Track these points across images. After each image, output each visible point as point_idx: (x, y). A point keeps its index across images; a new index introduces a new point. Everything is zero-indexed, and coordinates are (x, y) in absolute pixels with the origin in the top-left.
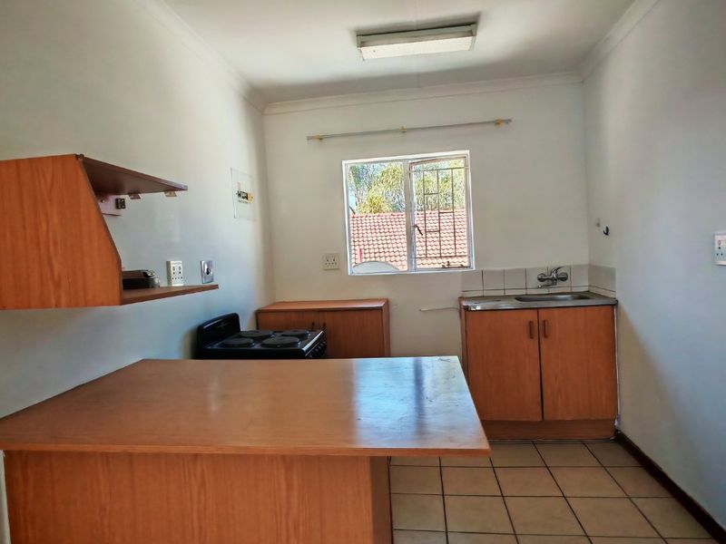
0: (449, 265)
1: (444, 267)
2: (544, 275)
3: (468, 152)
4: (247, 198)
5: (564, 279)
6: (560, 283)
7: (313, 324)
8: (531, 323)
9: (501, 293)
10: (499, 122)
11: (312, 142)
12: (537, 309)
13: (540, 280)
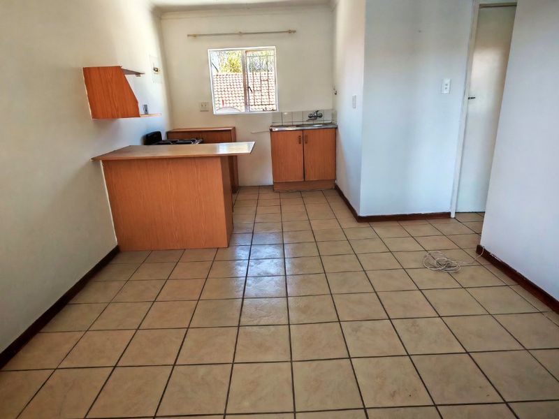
0: (266, 109)
1: (263, 110)
2: (311, 114)
4: (157, 71)
5: (320, 117)
6: (318, 119)
8: (300, 136)
9: (291, 124)
10: (290, 32)
11: (190, 38)
12: (303, 130)
13: (309, 117)
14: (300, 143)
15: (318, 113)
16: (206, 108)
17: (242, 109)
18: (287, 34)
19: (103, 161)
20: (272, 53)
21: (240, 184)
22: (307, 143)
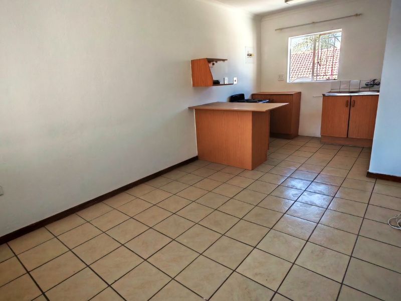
0: (329, 78)
1: (327, 79)
2: (369, 83)
4: (251, 56)
5: (378, 84)
6: (375, 86)
8: (348, 101)
9: (348, 90)
10: (357, 15)
11: (278, 31)
12: (351, 96)
13: (366, 85)
14: (347, 106)
15: (376, 81)
16: (282, 78)
17: (309, 79)
18: (354, 17)
19: (195, 109)
20: (340, 34)
21: (299, 134)
22: (354, 106)
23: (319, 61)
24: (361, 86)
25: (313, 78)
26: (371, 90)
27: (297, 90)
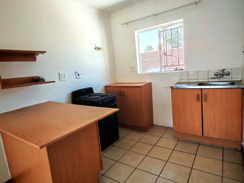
0: (176, 69)
1: (175, 70)
2: (218, 73)
3: (182, 20)
4: (100, 49)
5: (228, 74)
6: (225, 76)
7: (120, 91)
8: (198, 95)
10: (196, 2)
12: (201, 89)
13: (215, 75)
14: (198, 101)
15: (225, 71)
21: (154, 123)
22: (206, 101)
23: (165, 52)
24: (210, 77)
25: (161, 69)
26: (221, 80)
27: (148, 81)
